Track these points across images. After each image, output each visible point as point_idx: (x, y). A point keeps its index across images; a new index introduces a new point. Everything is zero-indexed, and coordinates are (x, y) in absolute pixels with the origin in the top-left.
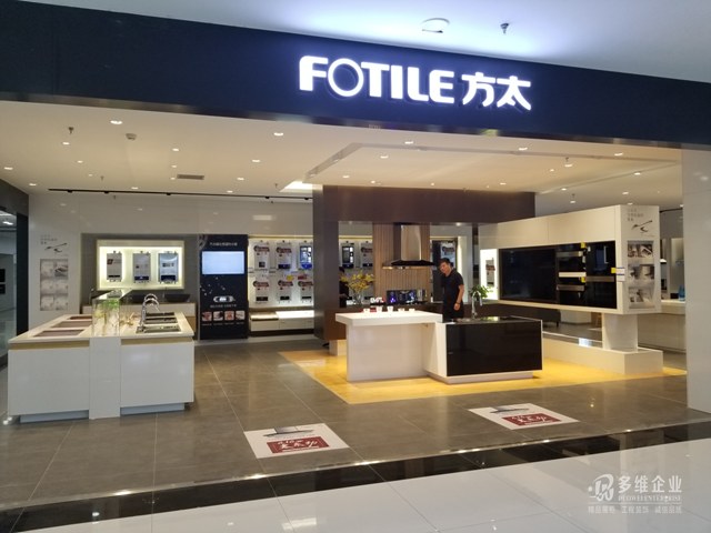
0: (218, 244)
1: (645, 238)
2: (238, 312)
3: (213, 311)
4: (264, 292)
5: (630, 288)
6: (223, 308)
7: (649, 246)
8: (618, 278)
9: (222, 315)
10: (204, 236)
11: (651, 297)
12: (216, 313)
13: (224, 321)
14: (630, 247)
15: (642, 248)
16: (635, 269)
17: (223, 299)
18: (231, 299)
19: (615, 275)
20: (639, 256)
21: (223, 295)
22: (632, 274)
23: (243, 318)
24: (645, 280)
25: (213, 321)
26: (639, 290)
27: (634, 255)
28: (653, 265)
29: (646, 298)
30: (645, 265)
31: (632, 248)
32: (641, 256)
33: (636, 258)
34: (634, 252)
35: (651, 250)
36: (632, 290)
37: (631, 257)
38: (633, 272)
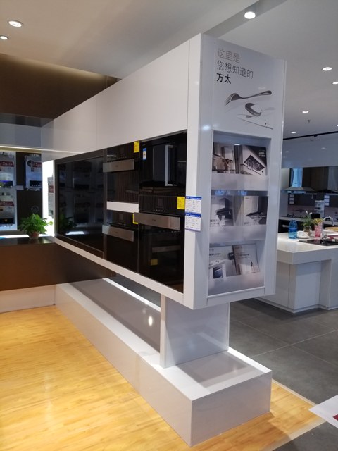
1: (253, 129)
5: (212, 246)
7: (260, 149)
8: (190, 222)
11: (257, 261)
15: (247, 154)
16: (227, 201)
19: (182, 216)
20: (239, 171)
24: (246, 226)
26: (234, 247)
27: (226, 170)
28: (266, 192)
29: (247, 264)
30: (250, 193)
31: (223, 152)
32: (243, 173)
33: (230, 176)
34: (227, 161)
35: (264, 160)
36: (216, 250)
37: (219, 171)
38: (223, 207)
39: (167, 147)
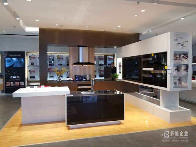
0: (12, 55)
1: (184, 50)
2: (21, 82)
3: (10, 82)
4: (33, 74)
5: (174, 77)
6: (15, 81)
7: (186, 55)
8: (168, 71)
9: (14, 83)
10: (6, 52)
11: (186, 81)
12: (12, 83)
13: (15, 86)
14: (175, 55)
15: (182, 56)
16: (177, 67)
17: (14, 77)
18: (18, 77)
19: (166, 70)
21: (14, 75)
22: (176, 69)
23: (23, 85)
24: (183, 73)
25: (10, 86)
26: (180, 78)
27: (177, 59)
28: (188, 64)
29: (183, 82)
30: (184, 65)
31: (176, 56)
32: (181, 60)
33: (178, 61)
34: (177, 58)
35: (187, 57)
36: (175, 78)
37: (175, 60)
38: (177, 68)
39: (162, 55)
